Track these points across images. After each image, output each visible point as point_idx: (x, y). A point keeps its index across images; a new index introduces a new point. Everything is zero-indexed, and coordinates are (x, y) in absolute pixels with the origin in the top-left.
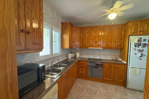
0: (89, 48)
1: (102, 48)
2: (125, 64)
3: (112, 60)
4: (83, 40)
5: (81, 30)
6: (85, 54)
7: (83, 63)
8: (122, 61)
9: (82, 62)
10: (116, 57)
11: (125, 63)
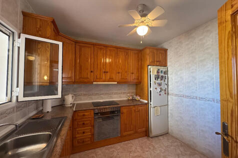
0: (94, 83)
1: (116, 83)
2: (146, 104)
3: (128, 100)
4: (81, 67)
5: (78, 47)
6: (85, 95)
7: (84, 115)
8: (141, 100)
9: (82, 114)
10: (133, 94)
11: (146, 102)
